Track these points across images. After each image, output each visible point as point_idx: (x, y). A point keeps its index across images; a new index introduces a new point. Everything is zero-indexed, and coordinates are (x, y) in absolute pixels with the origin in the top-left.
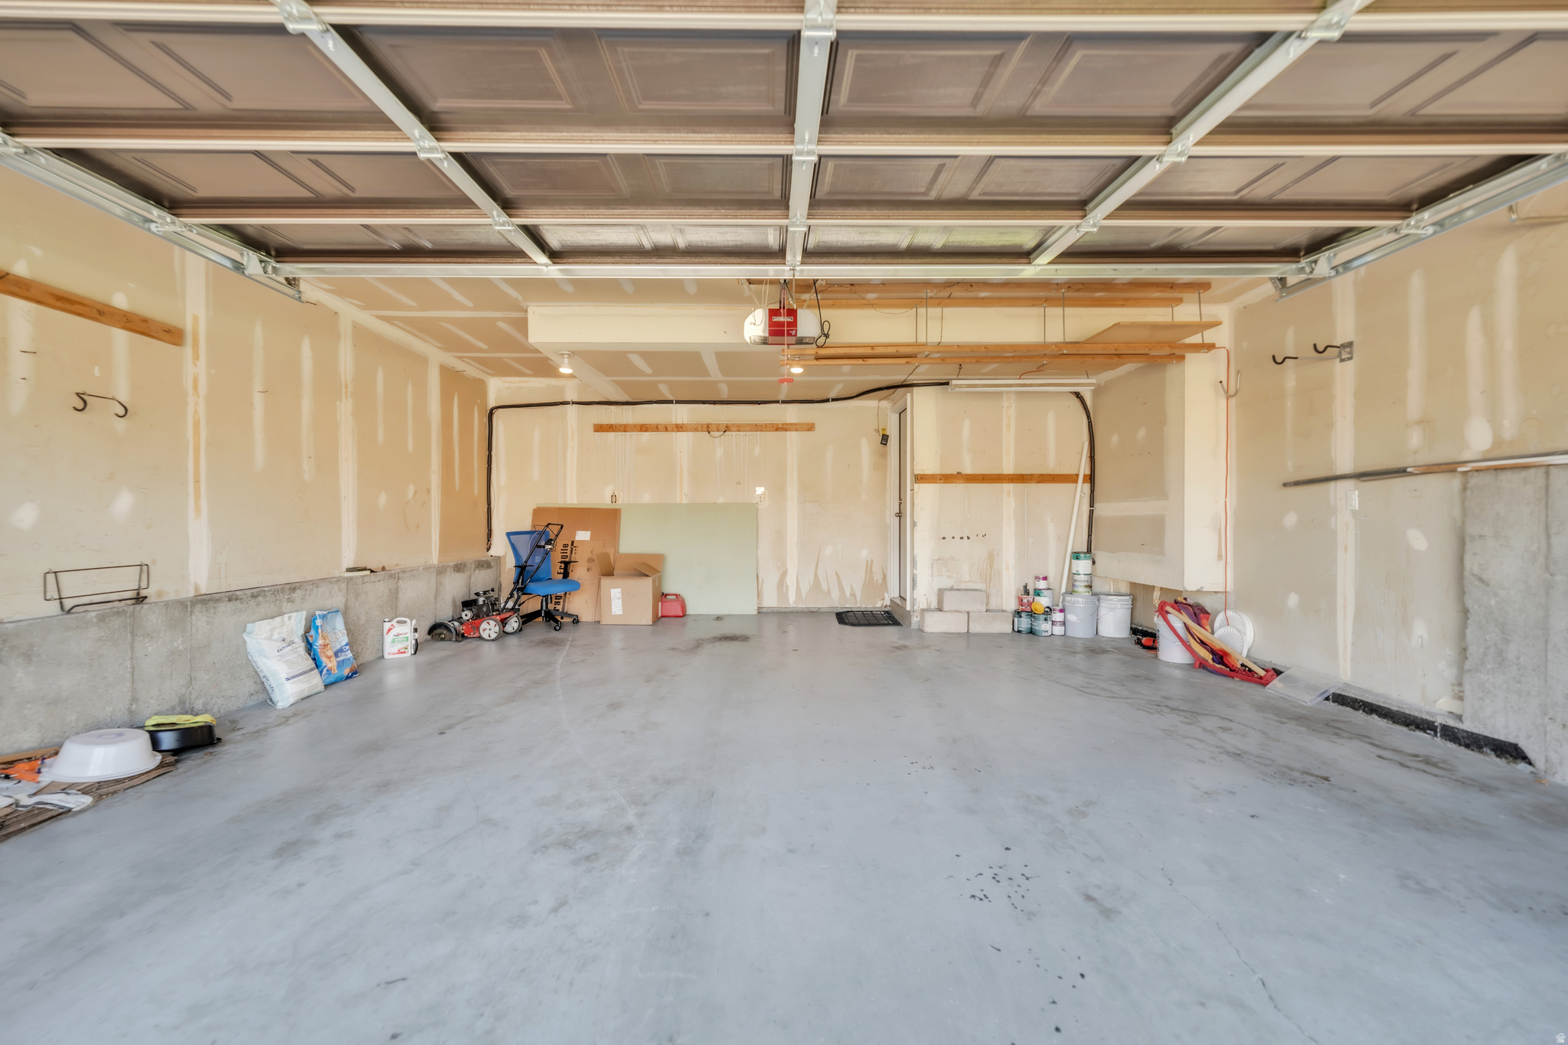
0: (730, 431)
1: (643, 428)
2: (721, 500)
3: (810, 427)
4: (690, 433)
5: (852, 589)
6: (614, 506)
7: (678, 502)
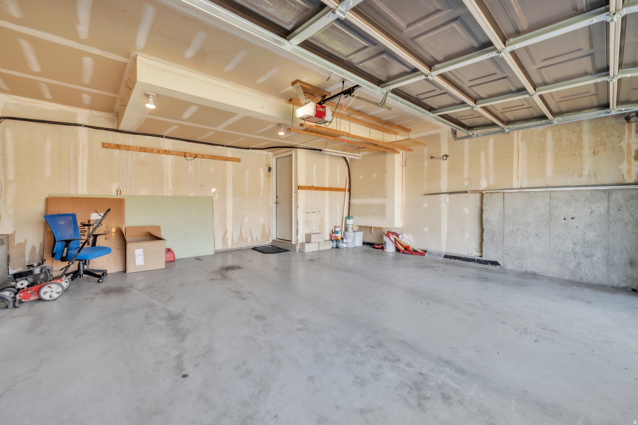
0: (198, 157)
1: (143, 150)
2: (192, 195)
3: (238, 160)
4: (173, 156)
5: (257, 237)
6: (119, 197)
7: (165, 195)
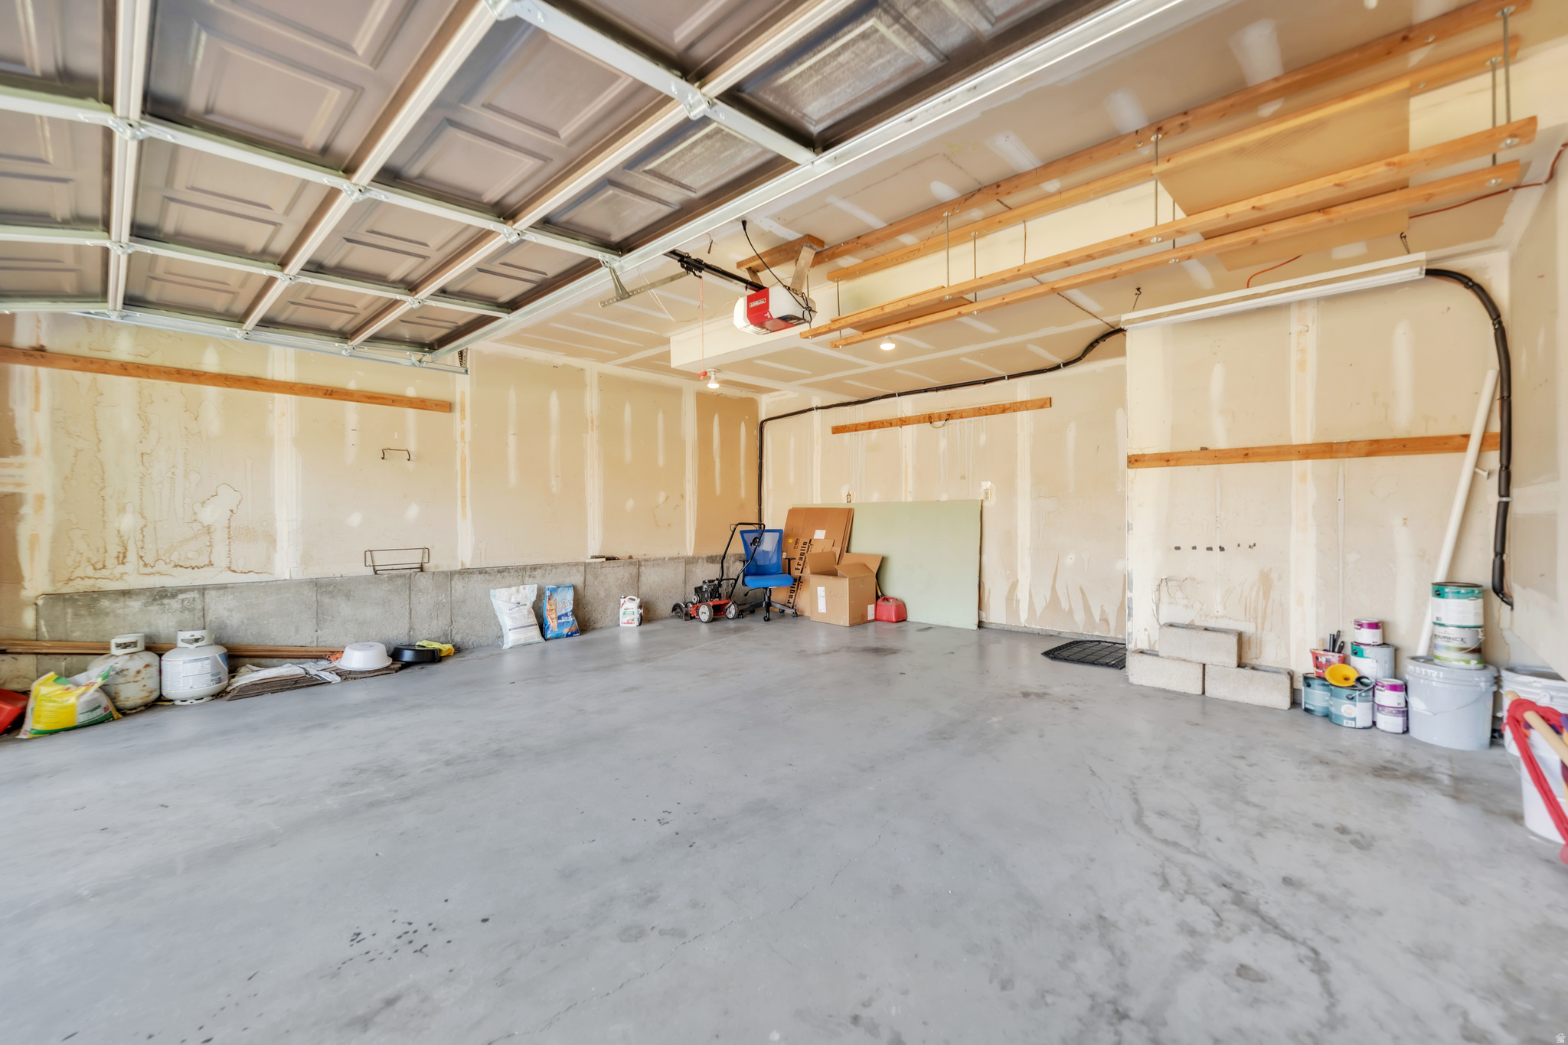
0: (952, 418)
1: (871, 426)
2: (944, 498)
3: (1047, 403)
4: (915, 426)
6: (849, 506)
7: (903, 501)
